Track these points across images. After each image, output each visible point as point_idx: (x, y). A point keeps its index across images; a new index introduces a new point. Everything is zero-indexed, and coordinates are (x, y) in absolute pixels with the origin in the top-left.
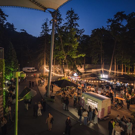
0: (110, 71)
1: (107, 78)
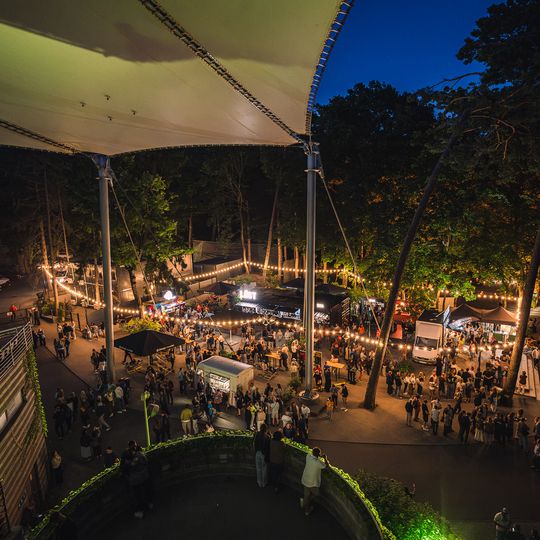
0: (266, 266)
1: (254, 298)
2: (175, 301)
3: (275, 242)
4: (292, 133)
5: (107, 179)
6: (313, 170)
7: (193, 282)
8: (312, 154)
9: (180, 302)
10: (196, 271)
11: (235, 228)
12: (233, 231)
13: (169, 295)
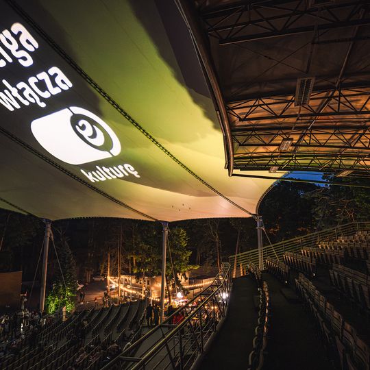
2: (183, 298)
3: (238, 266)
4: (250, 214)
5: (166, 231)
6: (260, 228)
7: (191, 289)
8: (259, 221)
9: (186, 300)
10: (190, 283)
11: (215, 257)
12: (213, 258)
13: (179, 295)
